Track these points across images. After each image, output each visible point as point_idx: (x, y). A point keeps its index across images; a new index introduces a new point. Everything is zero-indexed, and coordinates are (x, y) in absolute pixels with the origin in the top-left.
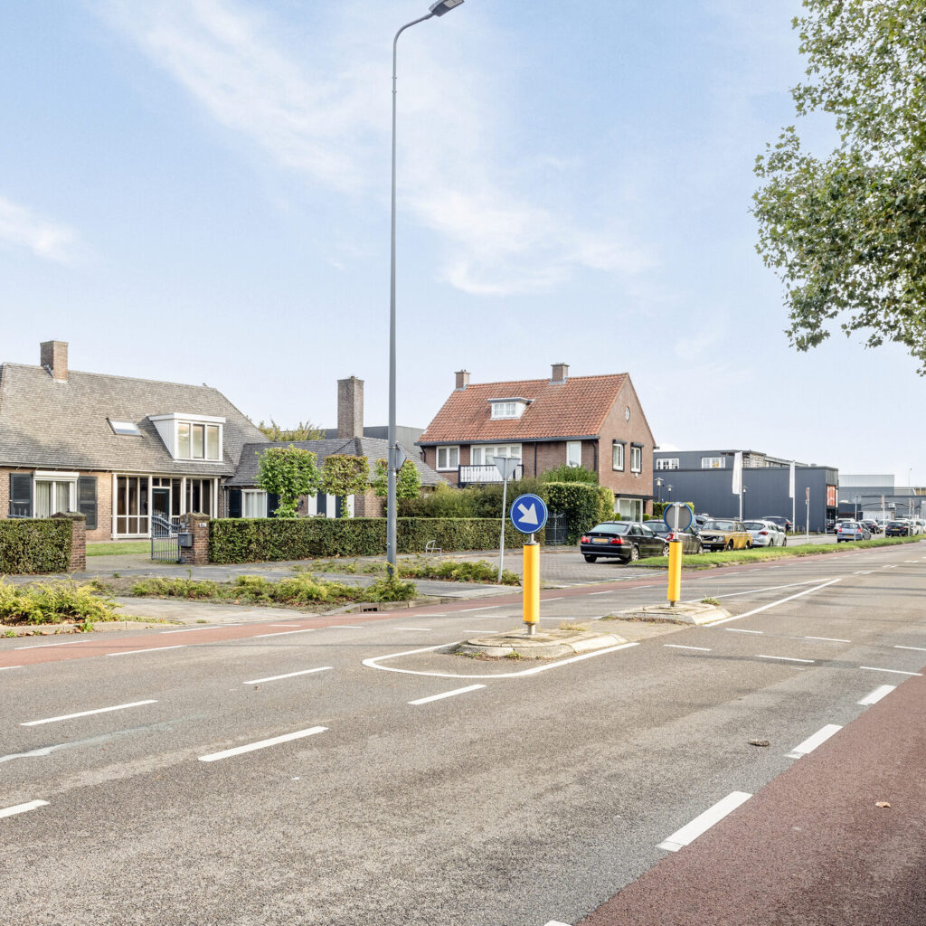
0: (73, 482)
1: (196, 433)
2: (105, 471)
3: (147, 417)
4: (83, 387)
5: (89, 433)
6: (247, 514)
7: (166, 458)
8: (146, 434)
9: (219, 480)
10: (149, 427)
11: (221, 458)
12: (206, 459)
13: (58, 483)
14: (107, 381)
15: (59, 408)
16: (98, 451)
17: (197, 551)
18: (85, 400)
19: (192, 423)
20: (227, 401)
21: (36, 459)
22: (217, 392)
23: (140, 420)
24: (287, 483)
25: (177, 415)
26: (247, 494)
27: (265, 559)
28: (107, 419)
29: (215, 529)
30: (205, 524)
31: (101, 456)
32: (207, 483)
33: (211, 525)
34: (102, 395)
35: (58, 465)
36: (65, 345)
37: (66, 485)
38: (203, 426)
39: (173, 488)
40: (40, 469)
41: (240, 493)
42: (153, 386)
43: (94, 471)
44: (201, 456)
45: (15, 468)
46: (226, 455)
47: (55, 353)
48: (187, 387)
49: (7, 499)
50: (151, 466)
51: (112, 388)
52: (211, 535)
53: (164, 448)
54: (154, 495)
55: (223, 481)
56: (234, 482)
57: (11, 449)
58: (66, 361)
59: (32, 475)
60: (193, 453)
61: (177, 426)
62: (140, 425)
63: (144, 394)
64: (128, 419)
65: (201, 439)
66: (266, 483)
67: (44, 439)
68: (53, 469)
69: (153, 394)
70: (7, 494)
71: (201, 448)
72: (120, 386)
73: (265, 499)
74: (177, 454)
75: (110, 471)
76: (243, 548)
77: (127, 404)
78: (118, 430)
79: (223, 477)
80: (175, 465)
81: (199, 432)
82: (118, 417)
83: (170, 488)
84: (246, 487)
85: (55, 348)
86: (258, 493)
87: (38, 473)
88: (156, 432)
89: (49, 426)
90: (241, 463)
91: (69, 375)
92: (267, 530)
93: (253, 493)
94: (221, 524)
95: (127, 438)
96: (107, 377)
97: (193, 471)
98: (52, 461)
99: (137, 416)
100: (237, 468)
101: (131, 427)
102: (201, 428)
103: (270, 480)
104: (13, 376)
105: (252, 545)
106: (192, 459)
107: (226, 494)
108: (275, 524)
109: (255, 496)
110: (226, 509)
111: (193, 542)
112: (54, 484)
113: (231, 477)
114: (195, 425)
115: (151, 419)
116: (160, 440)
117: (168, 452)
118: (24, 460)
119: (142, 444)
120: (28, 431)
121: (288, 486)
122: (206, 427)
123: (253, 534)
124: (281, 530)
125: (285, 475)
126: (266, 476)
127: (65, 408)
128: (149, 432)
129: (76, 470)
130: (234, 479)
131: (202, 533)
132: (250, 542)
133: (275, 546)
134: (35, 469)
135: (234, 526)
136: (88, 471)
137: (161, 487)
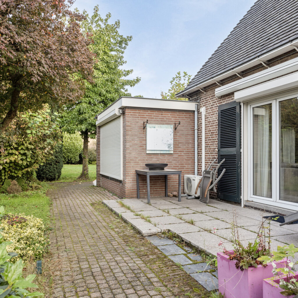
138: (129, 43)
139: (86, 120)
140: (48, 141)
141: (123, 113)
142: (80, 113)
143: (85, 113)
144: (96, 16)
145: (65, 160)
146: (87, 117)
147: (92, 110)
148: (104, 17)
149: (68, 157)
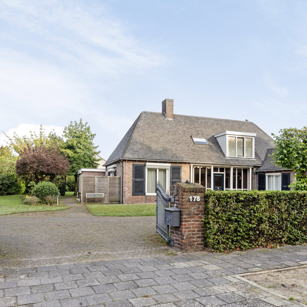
0: (168, 169)
1: (239, 143)
2: (186, 163)
3: (213, 136)
4: (181, 122)
5: (180, 143)
6: (269, 188)
7: (222, 156)
8: (212, 144)
9: (252, 169)
10: (214, 141)
11: (254, 156)
12: (245, 157)
13: (160, 170)
14: (194, 119)
15: (166, 131)
16: (183, 152)
17: (186, 233)
18: (181, 127)
19: (237, 136)
20: (259, 128)
21: (147, 157)
22: (253, 124)
23: (209, 137)
24: (301, 159)
25: (228, 132)
26: (269, 176)
27: (281, 243)
28: (191, 136)
29: (211, 205)
30: (198, 198)
31: (184, 155)
32: (246, 171)
33: (206, 198)
34: (190, 125)
35: (159, 160)
36: (172, 101)
37: (164, 170)
38: (243, 138)
39: (226, 173)
40: (149, 162)
41: (265, 176)
42: (218, 121)
43: (179, 163)
44: (242, 155)
45: (136, 161)
46: (256, 154)
47: (167, 105)
48: (237, 121)
49: (131, 178)
50: (212, 161)
51: (196, 122)
52: (206, 212)
53: (221, 151)
54: (215, 177)
55: (255, 169)
56: (261, 169)
57: (135, 151)
58: (173, 109)
59: (145, 165)
60: (237, 154)
61: (228, 138)
62: (208, 140)
63: (213, 125)
64: (203, 136)
65: (242, 146)
66: (282, 159)
67: (154, 146)
68: (157, 162)
69: (218, 124)
70: (131, 175)
71: (242, 151)
72: (201, 121)
73: (280, 179)
74: (228, 154)
75: (189, 163)
76: (251, 229)
77: (203, 129)
78: (196, 142)
79: (255, 167)
80: (227, 160)
81: (241, 142)
82: (197, 136)
83: (224, 173)
84: (268, 172)
85: (167, 103)
86: (276, 176)
87: (147, 164)
88: (217, 143)
89: (159, 140)
90: (266, 159)
91: (174, 116)
92: (283, 206)
93: (273, 176)
94: (218, 198)
95: (200, 146)
96: (194, 117)
97: (237, 163)
98: (157, 157)
99: (208, 135)
100: (263, 162)
101: (203, 140)
102: (242, 139)
103: (285, 156)
104: (145, 117)
105: (263, 226)
106: (237, 157)
107: (256, 177)
108: (292, 199)
109: (274, 177)
110: (256, 185)
111: (181, 221)
112: (158, 170)
113: (259, 167)
114: (238, 138)
115: (215, 136)
116: (219, 147)
117: (223, 153)
118: (141, 157)
119: (209, 149)
120: (147, 142)
121: (302, 162)
122: (245, 139)
123: (265, 211)
124: (301, 206)
125: (300, 152)
126: (282, 153)
127: (169, 132)
128: (213, 143)
129: (169, 163)
130: (261, 168)
131: (193, 209)
132: (260, 221)
133: (294, 225)
134: (146, 161)
135: (238, 201)
136: (176, 163)
137: (219, 173)
138: (95, 136)
139: (75, 170)
140: (60, 180)
141: (82, 173)
142: (73, 167)
143: (75, 168)
144: (81, 123)
145: (71, 189)
146: (76, 170)
147: (78, 166)
148: (84, 124)
149: (72, 186)
